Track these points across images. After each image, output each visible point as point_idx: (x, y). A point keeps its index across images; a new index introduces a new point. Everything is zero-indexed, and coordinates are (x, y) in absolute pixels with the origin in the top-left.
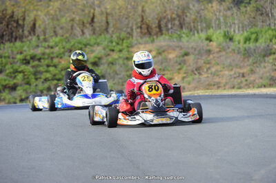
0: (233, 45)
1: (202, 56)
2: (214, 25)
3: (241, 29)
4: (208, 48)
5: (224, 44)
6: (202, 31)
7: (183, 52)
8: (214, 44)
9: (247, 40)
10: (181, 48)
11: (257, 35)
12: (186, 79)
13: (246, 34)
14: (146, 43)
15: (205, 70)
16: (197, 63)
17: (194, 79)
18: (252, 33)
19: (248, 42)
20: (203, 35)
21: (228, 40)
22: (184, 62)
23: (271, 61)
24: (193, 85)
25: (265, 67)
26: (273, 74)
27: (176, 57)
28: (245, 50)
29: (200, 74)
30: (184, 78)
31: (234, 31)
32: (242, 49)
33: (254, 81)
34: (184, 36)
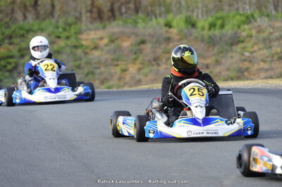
0: (195, 32)
1: (160, 44)
2: (174, 9)
3: (205, 14)
4: (168, 35)
5: (186, 31)
6: (160, 15)
7: (139, 39)
8: (174, 31)
9: (212, 26)
10: (137, 35)
11: (224, 21)
12: (142, 71)
13: (210, 20)
14: (97, 29)
15: (164, 60)
16: (154, 52)
17: (151, 71)
18: (217, 19)
19: (212, 29)
20: (162, 21)
21: (190, 26)
22: (141, 51)
23: (239, 50)
24: (151, 77)
25: (232, 57)
26: (241, 65)
27: (132, 45)
28: (210, 37)
29: (158, 65)
30: (140, 69)
31: (197, 16)
32: (206, 37)
33: (220, 73)
34: (140, 21)
